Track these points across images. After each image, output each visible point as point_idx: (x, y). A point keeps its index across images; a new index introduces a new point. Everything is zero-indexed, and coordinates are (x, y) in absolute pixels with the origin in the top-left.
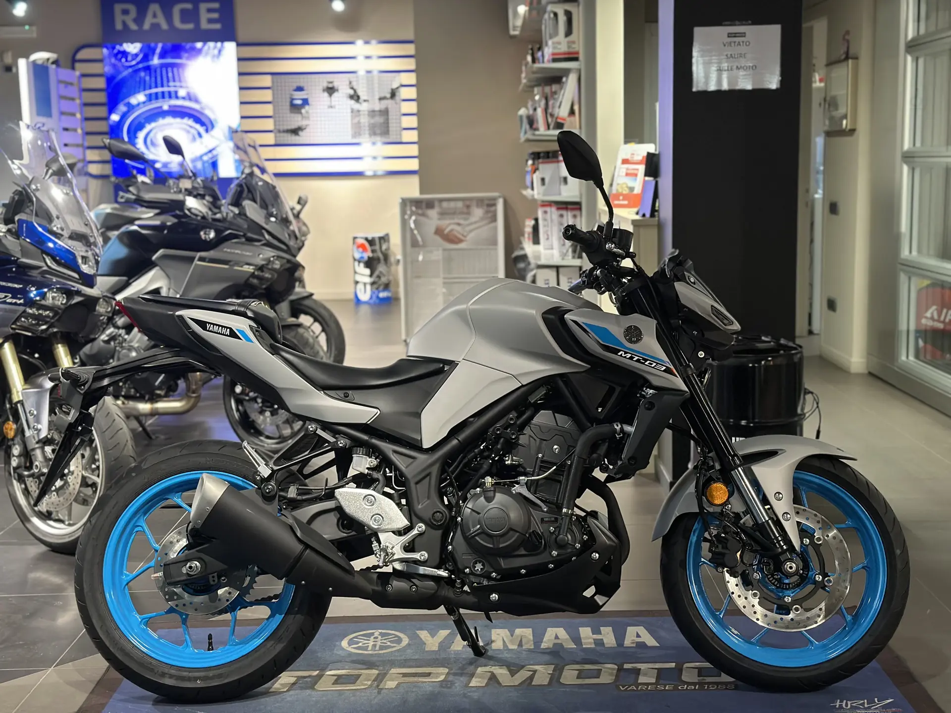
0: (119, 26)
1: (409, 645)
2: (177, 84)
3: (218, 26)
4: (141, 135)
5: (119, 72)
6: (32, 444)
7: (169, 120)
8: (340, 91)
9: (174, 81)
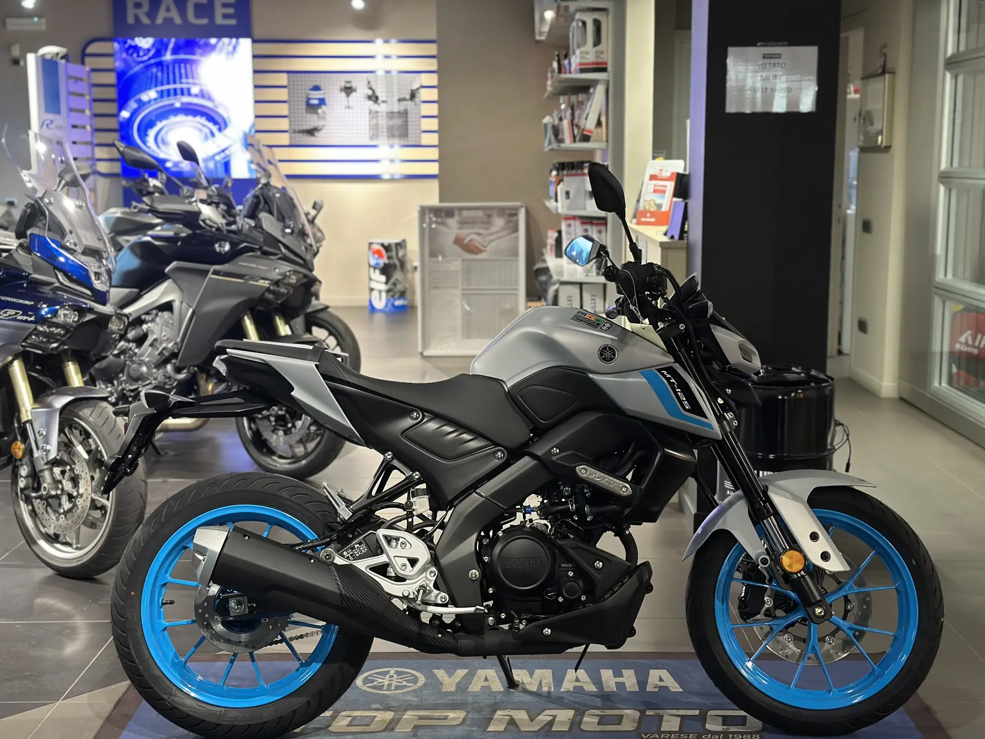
0: (131, 20)
1: (425, 685)
2: (190, 81)
3: (233, 22)
4: (152, 133)
5: (130, 67)
6: (41, 465)
7: (181, 118)
8: (358, 91)
9: (187, 77)
